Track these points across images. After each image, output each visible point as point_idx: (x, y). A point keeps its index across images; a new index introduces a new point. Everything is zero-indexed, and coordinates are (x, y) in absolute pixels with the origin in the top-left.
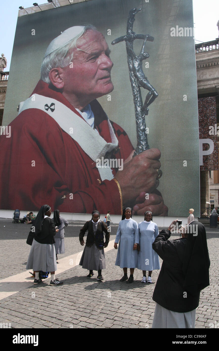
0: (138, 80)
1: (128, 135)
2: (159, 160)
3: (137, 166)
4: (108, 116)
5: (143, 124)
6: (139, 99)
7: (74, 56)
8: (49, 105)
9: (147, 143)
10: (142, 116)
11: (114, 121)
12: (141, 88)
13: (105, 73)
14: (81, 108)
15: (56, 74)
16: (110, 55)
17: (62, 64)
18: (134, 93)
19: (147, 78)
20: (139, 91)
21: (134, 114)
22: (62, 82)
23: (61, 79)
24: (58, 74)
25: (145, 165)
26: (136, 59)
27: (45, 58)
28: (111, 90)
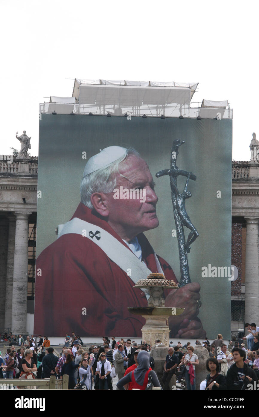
0: (181, 218)
1: (173, 269)
2: (199, 292)
3: (181, 297)
4: (155, 251)
5: (185, 261)
6: (182, 237)
7: (117, 182)
8: (94, 233)
9: (189, 278)
10: (185, 253)
11: (160, 255)
12: (184, 226)
13: (150, 207)
14: (128, 239)
15: (99, 200)
16: (155, 188)
17: (104, 189)
18: (178, 231)
19: (189, 218)
20: (183, 229)
21: (178, 251)
22: (107, 210)
23: (105, 206)
24: (101, 200)
25: (188, 296)
26: (180, 197)
27: (84, 178)
28: (156, 225)
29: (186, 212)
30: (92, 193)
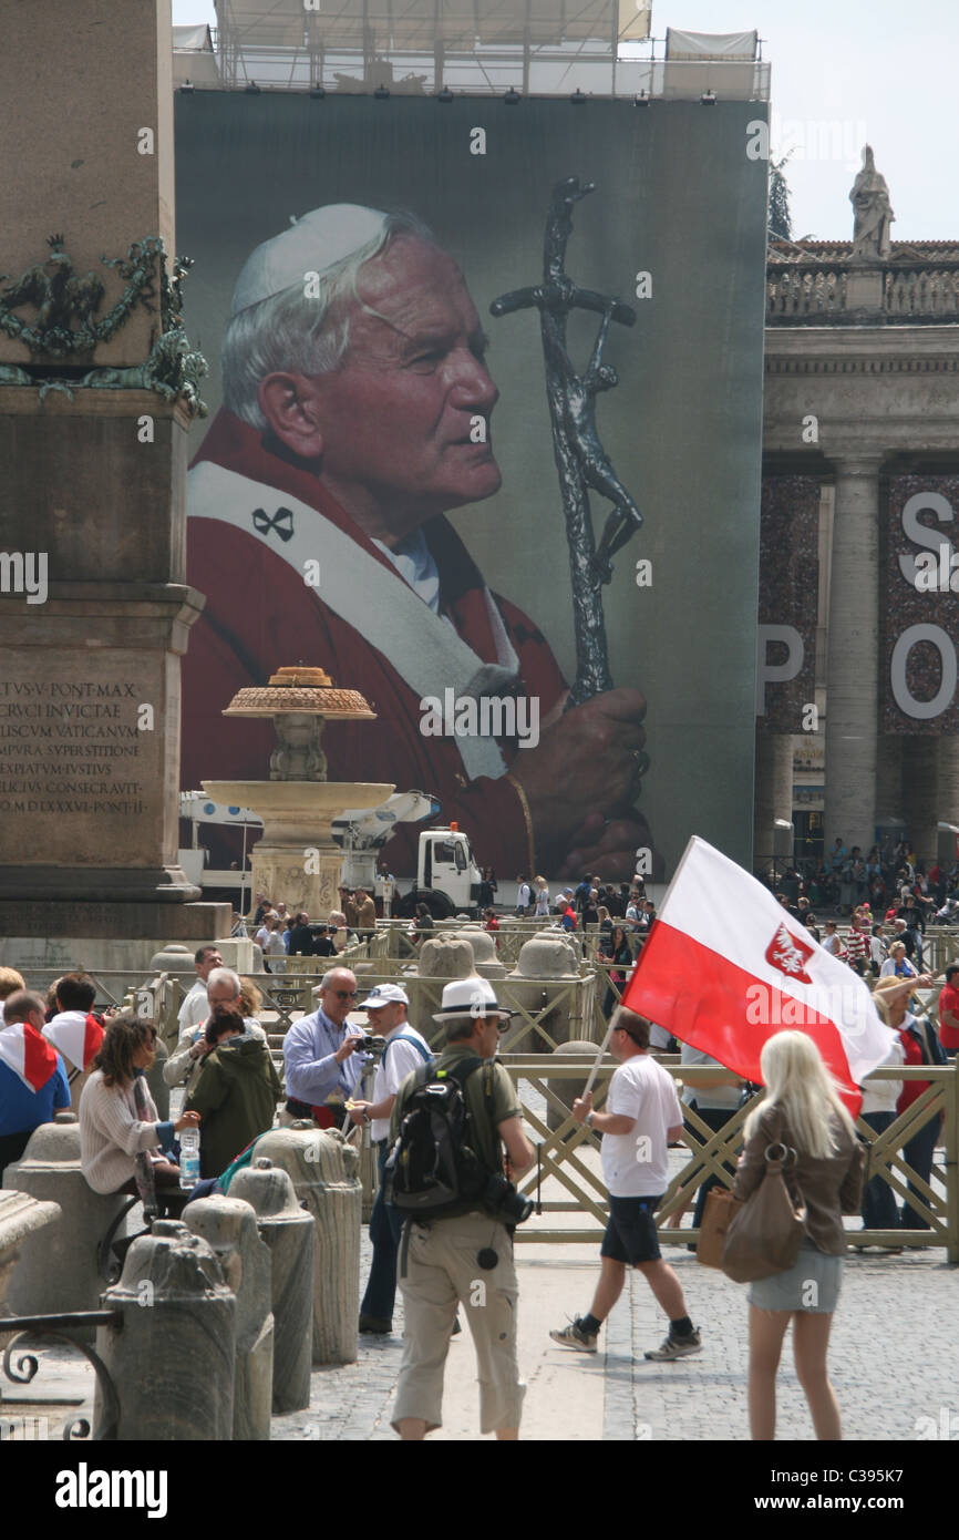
0: (581, 462)
1: (550, 643)
2: (643, 723)
3: (577, 739)
4: (486, 578)
5: (595, 613)
6: (582, 530)
7: (352, 334)
8: (271, 516)
9: (606, 673)
10: (592, 586)
11: (504, 594)
12: (590, 491)
14: (392, 539)
15: (287, 399)
16: (486, 355)
17: (306, 357)
18: (568, 507)
19: (609, 459)
20: (585, 502)
21: (569, 579)
22: (316, 435)
23: (309, 421)
24: (295, 399)
25: (602, 736)
26: (577, 387)
27: (236, 321)
28: (492, 488)
29: (597, 441)
30: (263, 372)
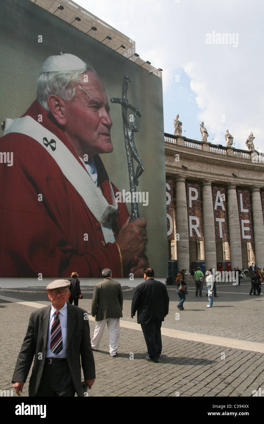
0: (131, 149)
2: (146, 228)
3: (132, 232)
4: (110, 177)
6: (132, 169)
7: (76, 92)
8: (49, 141)
9: (138, 212)
10: (134, 186)
11: (114, 184)
12: (133, 158)
13: (105, 129)
15: (56, 104)
16: (109, 112)
17: (62, 94)
18: (128, 161)
19: (137, 151)
20: (132, 160)
21: (129, 182)
22: (64, 118)
23: (62, 114)
24: (58, 105)
25: (137, 231)
26: (130, 129)
27: (42, 75)
28: (110, 151)
29: (134, 145)
30: (50, 94)
